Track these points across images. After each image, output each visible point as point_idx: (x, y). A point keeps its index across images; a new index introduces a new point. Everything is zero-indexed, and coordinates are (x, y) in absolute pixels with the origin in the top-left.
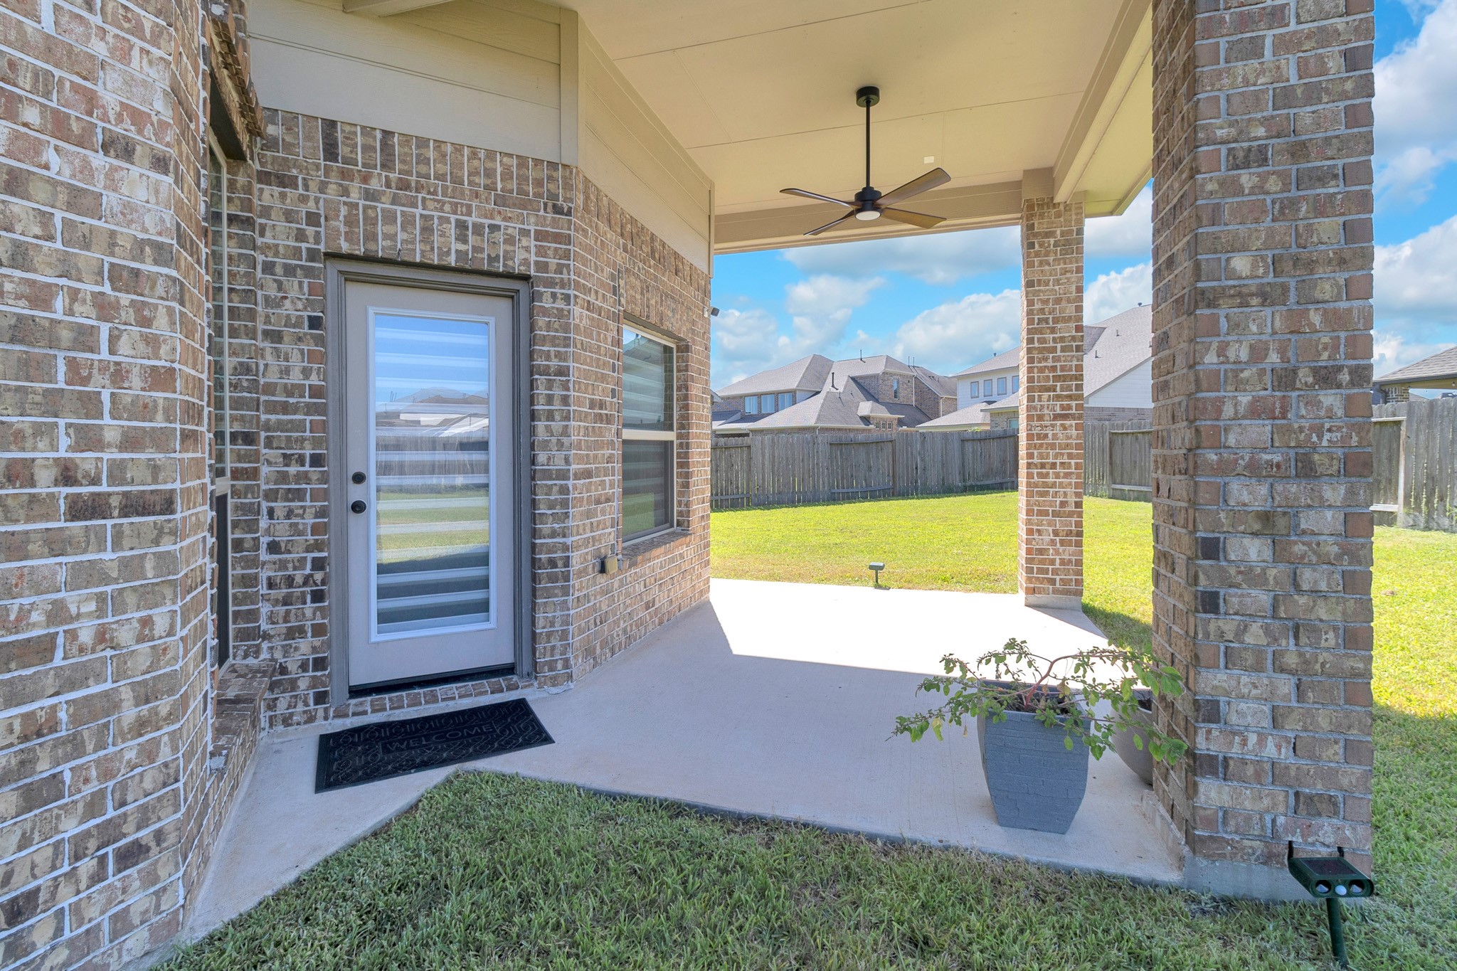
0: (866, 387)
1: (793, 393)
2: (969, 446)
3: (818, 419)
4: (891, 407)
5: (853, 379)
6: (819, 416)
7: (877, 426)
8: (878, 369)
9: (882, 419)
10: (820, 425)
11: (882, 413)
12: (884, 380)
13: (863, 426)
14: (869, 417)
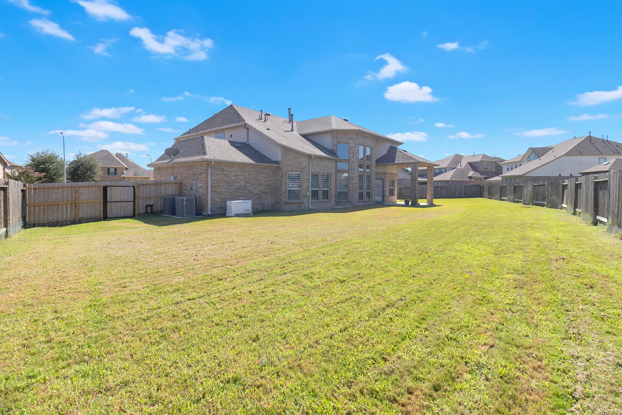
0: (473, 166)
1: (445, 168)
2: (467, 188)
3: (451, 178)
4: (481, 173)
5: (469, 163)
6: (452, 177)
7: (475, 179)
8: (478, 159)
9: (477, 177)
10: (451, 180)
11: (478, 175)
12: (480, 163)
13: (469, 180)
14: (472, 177)
